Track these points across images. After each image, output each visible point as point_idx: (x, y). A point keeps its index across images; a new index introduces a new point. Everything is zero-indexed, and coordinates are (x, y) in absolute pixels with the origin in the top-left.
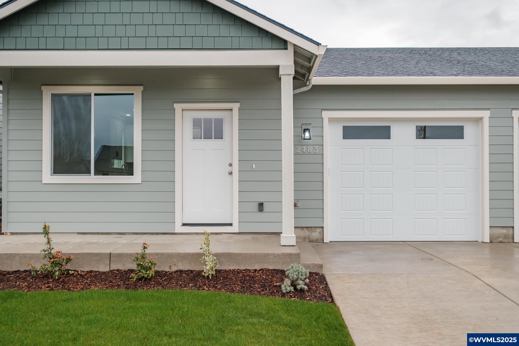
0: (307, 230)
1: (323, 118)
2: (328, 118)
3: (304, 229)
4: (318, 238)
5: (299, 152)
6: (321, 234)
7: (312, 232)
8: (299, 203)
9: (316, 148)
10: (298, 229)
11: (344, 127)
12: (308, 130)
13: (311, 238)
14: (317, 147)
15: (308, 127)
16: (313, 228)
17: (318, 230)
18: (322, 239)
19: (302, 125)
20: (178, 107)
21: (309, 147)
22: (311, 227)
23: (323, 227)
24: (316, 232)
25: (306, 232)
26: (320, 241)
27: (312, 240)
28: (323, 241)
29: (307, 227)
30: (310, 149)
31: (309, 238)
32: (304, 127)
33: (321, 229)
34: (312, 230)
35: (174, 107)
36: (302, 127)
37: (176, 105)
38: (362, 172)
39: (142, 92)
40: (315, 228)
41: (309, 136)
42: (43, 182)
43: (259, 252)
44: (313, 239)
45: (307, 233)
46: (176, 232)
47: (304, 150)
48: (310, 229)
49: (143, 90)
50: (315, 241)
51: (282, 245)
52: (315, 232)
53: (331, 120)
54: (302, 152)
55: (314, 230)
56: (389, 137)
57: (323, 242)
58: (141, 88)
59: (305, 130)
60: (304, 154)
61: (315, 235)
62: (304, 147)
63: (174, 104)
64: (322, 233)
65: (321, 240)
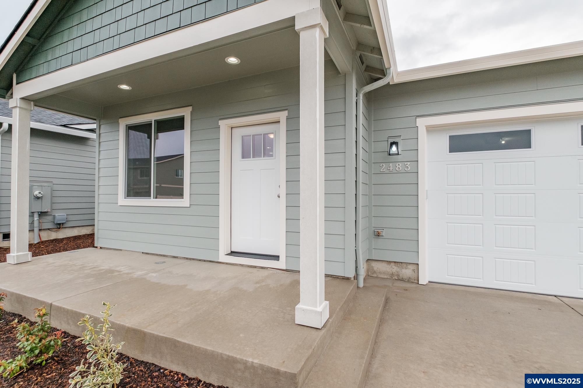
0: (395, 266)
1: (418, 127)
2: (425, 126)
3: (391, 263)
4: (411, 277)
5: (384, 171)
6: (414, 272)
7: (403, 268)
8: (384, 232)
9: (407, 166)
10: (382, 263)
11: (450, 137)
12: (396, 143)
13: (401, 275)
14: (409, 163)
15: (395, 140)
16: (403, 264)
17: (411, 267)
18: (416, 278)
19: (389, 138)
20: (224, 124)
21: (397, 164)
22: (401, 263)
23: (418, 264)
24: (408, 269)
25: (393, 267)
26: (413, 281)
27: (402, 278)
28: (418, 281)
29: (395, 262)
30: (400, 167)
31: (398, 275)
32: (392, 140)
33: (414, 267)
34: (401, 266)
35: (219, 125)
36: (388, 141)
37: (221, 123)
38: (481, 195)
39: (191, 113)
40: (406, 264)
41: (396, 151)
42: (119, 204)
43: (220, 351)
44: (404, 278)
45: (395, 269)
46: (220, 261)
47: (391, 169)
48: (400, 265)
49: (191, 110)
50: (407, 280)
51: (296, 323)
52: (406, 268)
53: (431, 129)
54: (388, 171)
55: (405, 266)
56: (529, 146)
57: (418, 283)
58: (190, 109)
59: (392, 144)
60: (391, 173)
61: (407, 272)
62: (391, 165)
63: (219, 121)
64: (416, 271)
65: (415, 280)
